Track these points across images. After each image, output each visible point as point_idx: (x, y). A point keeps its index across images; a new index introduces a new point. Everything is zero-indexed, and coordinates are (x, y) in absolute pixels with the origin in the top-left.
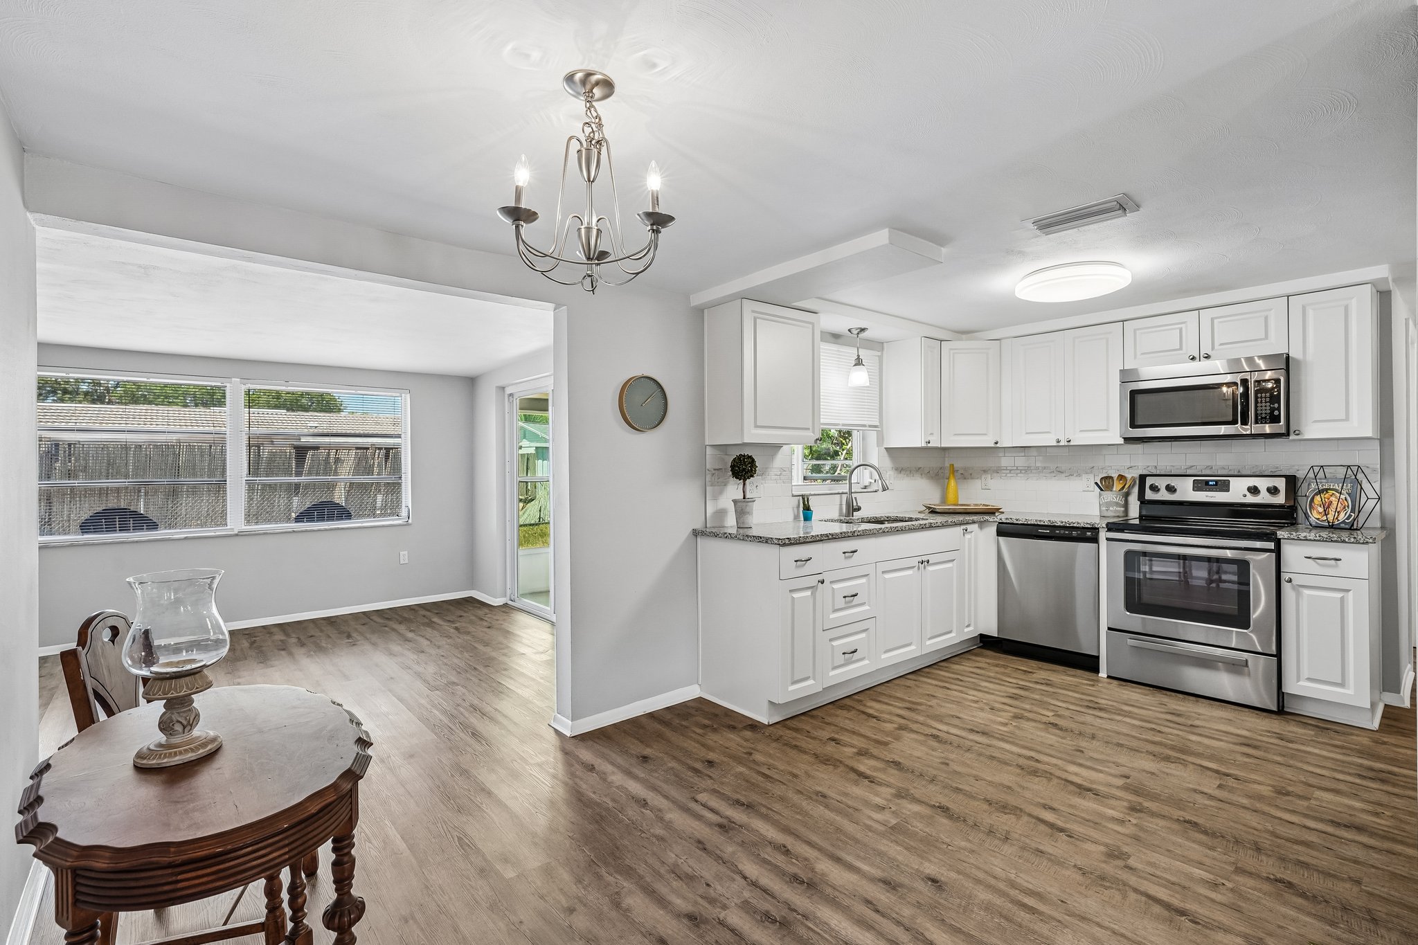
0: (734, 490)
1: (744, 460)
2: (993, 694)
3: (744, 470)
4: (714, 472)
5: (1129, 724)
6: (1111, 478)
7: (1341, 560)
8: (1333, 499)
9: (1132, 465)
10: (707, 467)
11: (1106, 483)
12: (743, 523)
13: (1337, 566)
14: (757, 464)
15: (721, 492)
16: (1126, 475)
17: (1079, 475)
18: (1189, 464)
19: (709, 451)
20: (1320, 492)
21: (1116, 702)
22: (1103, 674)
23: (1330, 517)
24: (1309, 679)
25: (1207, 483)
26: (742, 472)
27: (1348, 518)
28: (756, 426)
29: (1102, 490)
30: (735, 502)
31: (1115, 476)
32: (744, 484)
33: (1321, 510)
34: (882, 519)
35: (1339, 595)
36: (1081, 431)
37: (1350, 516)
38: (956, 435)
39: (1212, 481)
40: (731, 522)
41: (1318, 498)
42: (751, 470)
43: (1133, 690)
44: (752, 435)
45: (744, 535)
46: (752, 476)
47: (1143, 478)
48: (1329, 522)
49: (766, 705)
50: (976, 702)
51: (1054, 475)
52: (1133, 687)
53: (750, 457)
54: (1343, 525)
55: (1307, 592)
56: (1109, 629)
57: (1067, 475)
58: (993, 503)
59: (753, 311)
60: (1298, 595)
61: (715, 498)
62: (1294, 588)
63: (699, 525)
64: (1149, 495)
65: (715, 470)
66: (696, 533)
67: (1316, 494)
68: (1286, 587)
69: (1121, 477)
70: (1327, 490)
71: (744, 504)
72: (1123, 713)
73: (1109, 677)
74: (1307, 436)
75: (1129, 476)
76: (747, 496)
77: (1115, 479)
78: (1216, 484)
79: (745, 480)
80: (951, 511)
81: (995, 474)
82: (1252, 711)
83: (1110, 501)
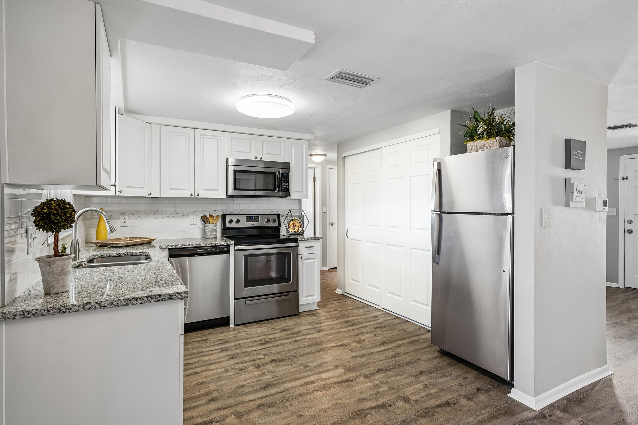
2: (221, 362)
5: (286, 343)
6: (206, 216)
7: (314, 247)
8: (296, 223)
9: (216, 209)
11: (204, 219)
13: (313, 249)
16: (213, 215)
17: (188, 215)
18: (241, 209)
19: (6, 193)
20: (292, 220)
21: (262, 336)
22: (232, 325)
23: (296, 231)
24: (306, 297)
25: (251, 217)
27: (302, 230)
29: (205, 223)
31: (208, 215)
32: (56, 238)
33: (292, 228)
34: (92, 258)
35: (313, 261)
36: (204, 190)
37: (302, 229)
38: (127, 187)
39: (253, 217)
41: (291, 223)
43: (253, 327)
47: (224, 217)
48: (296, 232)
50: (227, 371)
51: (173, 215)
52: (251, 326)
54: (300, 233)
55: (305, 261)
56: (235, 299)
57: (181, 215)
58: (149, 235)
60: (303, 263)
62: (302, 261)
64: (228, 225)
67: (291, 221)
68: (300, 260)
69: (211, 216)
70: (294, 219)
72: (273, 340)
73: (235, 325)
74: (292, 198)
75: (215, 215)
77: (208, 217)
78: (254, 218)
79: (57, 233)
80: (129, 244)
81: (131, 216)
82: (294, 317)
83: (213, 229)
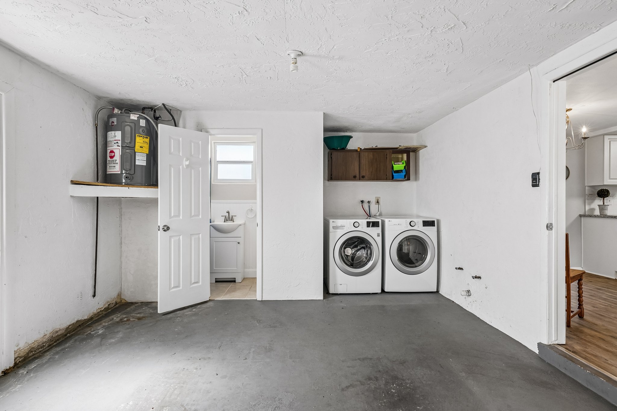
0: (599, 202)
1: (604, 191)
3: (604, 194)
4: (589, 195)
10: (586, 193)
12: (603, 213)
14: (610, 192)
15: (592, 202)
19: (587, 188)
26: (603, 195)
28: (610, 179)
30: (599, 206)
32: (604, 200)
40: (597, 212)
42: (607, 194)
44: (607, 182)
45: (603, 216)
46: (608, 197)
49: (614, 273)
53: (606, 190)
59: (609, 139)
61: (589, 204)
63: (582, 213)
65: (589, 194)
66: (581, 216)
71: (604, 206)
76: (605, 204)
79: (604, 198)
